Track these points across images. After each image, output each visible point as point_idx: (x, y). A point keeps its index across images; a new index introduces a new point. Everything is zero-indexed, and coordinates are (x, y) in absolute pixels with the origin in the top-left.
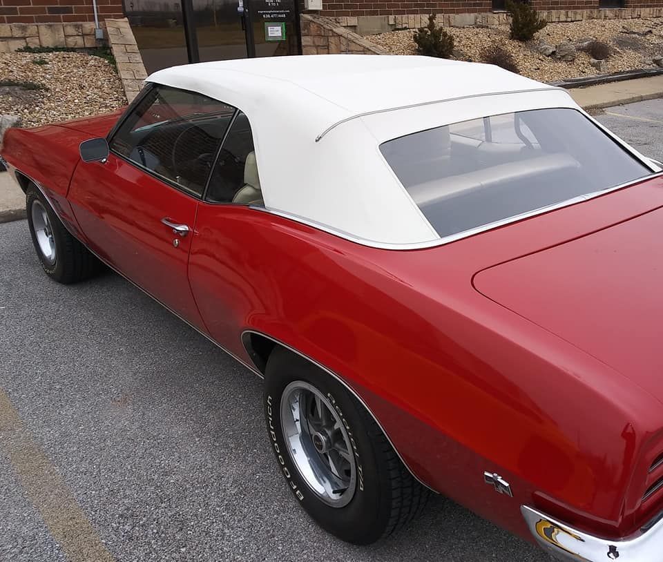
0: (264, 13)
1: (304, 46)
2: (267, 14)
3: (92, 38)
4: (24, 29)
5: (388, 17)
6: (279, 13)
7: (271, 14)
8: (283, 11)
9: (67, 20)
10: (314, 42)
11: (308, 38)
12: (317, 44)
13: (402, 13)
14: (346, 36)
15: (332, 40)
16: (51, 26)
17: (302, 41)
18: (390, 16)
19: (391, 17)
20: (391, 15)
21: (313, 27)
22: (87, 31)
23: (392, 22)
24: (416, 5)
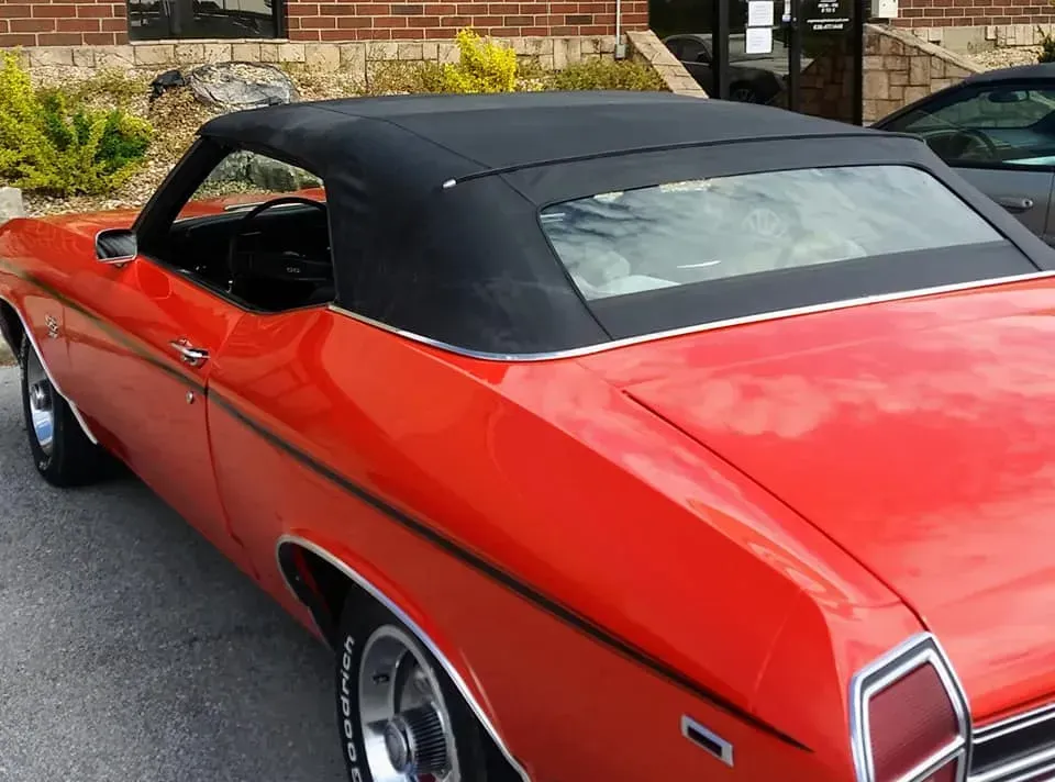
0: (815, 23)
1: (867, 71)
2: (820, 23)
3: (611, 56)
4: (538, 44)
5: (986, 29)
6: (834, 23)
7: (824, 24)
8: (839, 20)
9: (585, 32)
10: (884, 65)
11: (874, 59)
12: (889, 67)
13: (1006, 22)
14: (942, 56)
15: (916, 61)
16: (567, 40)
17: (864, 62)
18: (989, 27)
19: (991, 28)
20: (990, 24)
21: (885, 44)
22: (606, 48)
23: (991, 36)
24: (1027, 10)
